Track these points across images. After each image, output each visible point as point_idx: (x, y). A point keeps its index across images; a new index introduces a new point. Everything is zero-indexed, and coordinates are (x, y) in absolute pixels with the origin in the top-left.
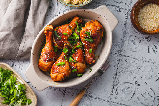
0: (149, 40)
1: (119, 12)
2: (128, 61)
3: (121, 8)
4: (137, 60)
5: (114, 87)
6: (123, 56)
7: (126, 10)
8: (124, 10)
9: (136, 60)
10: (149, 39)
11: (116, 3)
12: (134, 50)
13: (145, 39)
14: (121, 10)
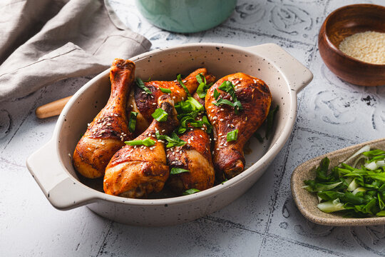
0: (371, 104)
1: (290, 49)
2: (316, 142)
3: (295, 42)
4: (343, 142)
5: (276, 197)
6: (303, 129)
7: (308, 45)
8: (302, 46)
9: (340, 142)
10: (372, 102)
11: (281, 33)
12: (333, 121)
13: (359, 101)
14: (295, 45)
